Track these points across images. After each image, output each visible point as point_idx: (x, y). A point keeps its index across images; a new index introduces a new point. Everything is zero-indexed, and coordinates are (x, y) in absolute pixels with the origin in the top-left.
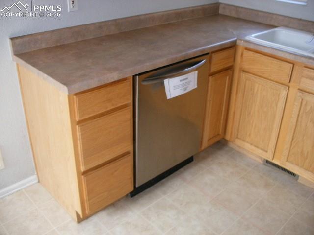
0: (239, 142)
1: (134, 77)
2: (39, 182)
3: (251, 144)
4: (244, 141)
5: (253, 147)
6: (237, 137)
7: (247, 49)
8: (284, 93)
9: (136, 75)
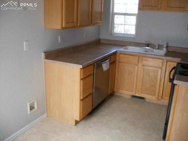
0: (121, 91)
1: (94, 63)
2: (47, 117)
3: (126, 90)
4: (123, 90)
5: (127, 91)
6: (120, 89)
7: (120, 53)
8: (137, 67)
9: (95, 63)
